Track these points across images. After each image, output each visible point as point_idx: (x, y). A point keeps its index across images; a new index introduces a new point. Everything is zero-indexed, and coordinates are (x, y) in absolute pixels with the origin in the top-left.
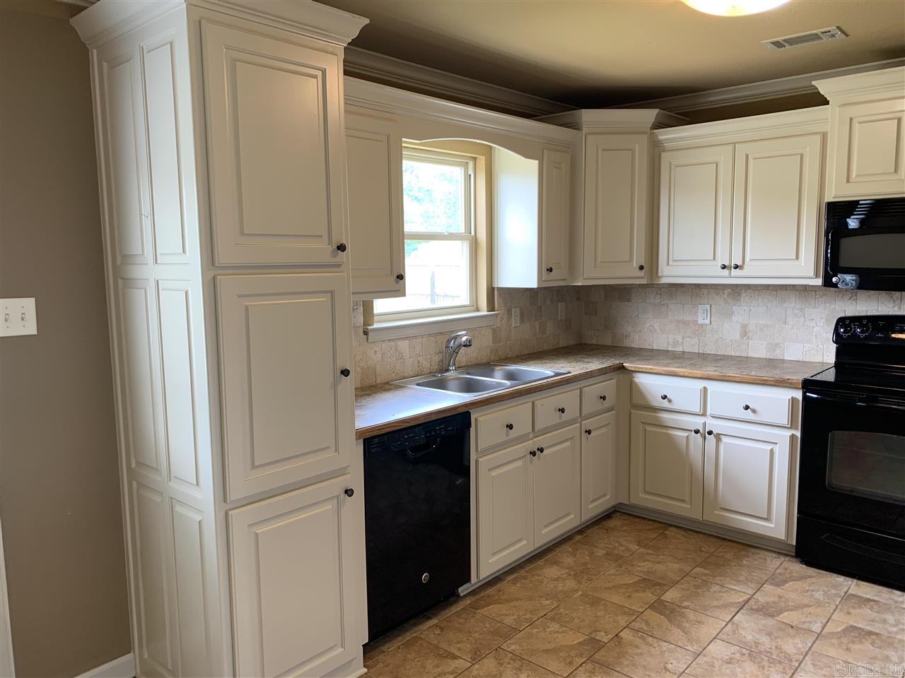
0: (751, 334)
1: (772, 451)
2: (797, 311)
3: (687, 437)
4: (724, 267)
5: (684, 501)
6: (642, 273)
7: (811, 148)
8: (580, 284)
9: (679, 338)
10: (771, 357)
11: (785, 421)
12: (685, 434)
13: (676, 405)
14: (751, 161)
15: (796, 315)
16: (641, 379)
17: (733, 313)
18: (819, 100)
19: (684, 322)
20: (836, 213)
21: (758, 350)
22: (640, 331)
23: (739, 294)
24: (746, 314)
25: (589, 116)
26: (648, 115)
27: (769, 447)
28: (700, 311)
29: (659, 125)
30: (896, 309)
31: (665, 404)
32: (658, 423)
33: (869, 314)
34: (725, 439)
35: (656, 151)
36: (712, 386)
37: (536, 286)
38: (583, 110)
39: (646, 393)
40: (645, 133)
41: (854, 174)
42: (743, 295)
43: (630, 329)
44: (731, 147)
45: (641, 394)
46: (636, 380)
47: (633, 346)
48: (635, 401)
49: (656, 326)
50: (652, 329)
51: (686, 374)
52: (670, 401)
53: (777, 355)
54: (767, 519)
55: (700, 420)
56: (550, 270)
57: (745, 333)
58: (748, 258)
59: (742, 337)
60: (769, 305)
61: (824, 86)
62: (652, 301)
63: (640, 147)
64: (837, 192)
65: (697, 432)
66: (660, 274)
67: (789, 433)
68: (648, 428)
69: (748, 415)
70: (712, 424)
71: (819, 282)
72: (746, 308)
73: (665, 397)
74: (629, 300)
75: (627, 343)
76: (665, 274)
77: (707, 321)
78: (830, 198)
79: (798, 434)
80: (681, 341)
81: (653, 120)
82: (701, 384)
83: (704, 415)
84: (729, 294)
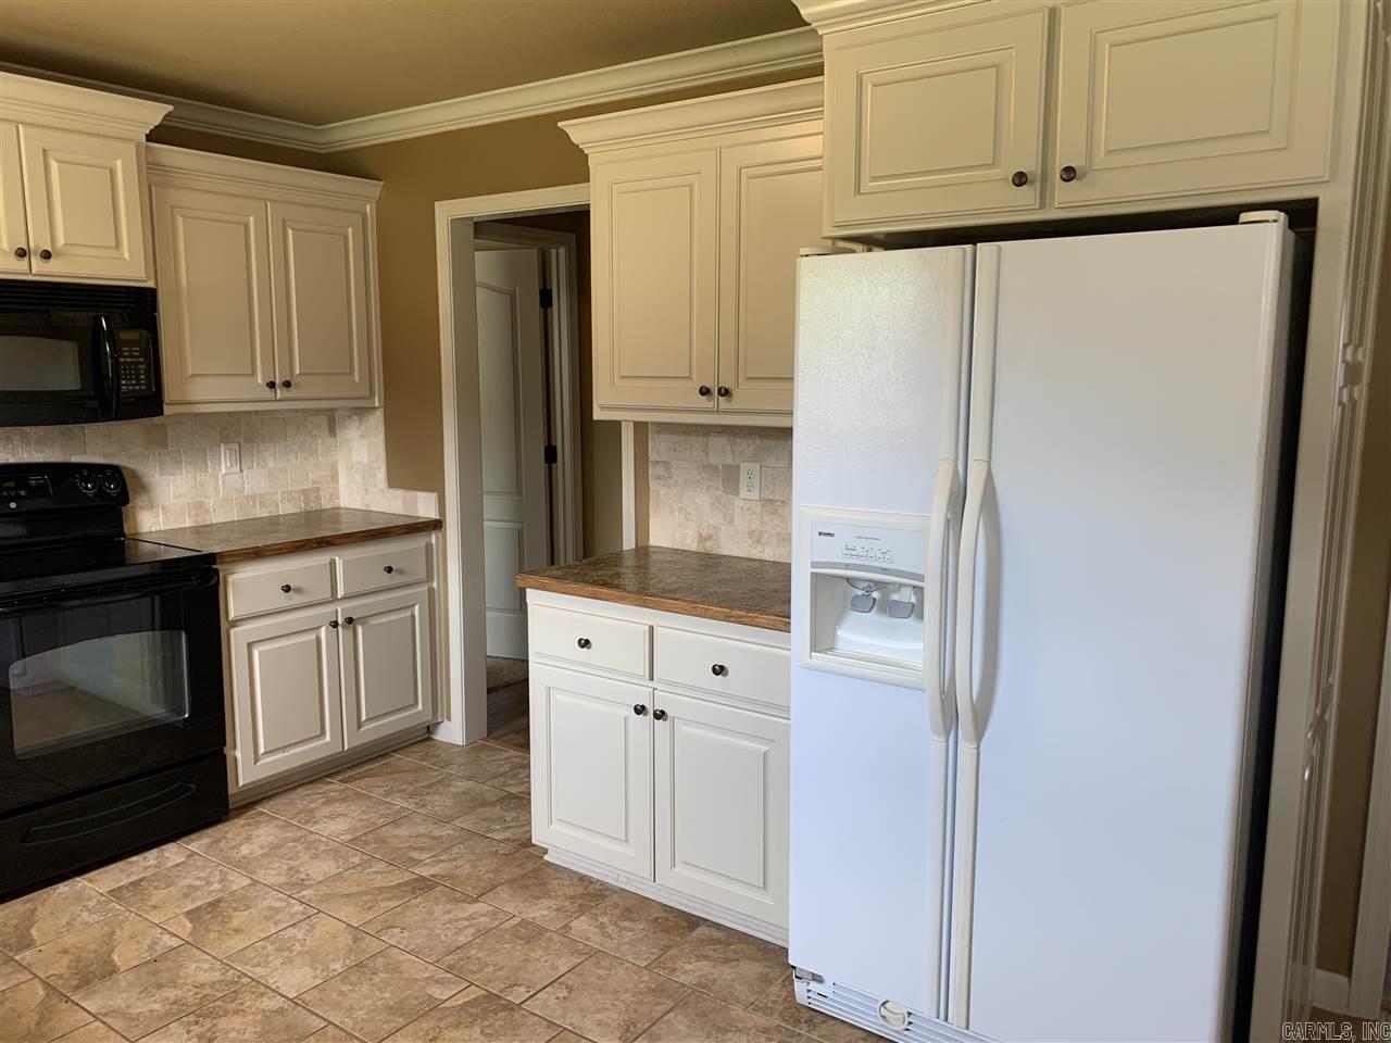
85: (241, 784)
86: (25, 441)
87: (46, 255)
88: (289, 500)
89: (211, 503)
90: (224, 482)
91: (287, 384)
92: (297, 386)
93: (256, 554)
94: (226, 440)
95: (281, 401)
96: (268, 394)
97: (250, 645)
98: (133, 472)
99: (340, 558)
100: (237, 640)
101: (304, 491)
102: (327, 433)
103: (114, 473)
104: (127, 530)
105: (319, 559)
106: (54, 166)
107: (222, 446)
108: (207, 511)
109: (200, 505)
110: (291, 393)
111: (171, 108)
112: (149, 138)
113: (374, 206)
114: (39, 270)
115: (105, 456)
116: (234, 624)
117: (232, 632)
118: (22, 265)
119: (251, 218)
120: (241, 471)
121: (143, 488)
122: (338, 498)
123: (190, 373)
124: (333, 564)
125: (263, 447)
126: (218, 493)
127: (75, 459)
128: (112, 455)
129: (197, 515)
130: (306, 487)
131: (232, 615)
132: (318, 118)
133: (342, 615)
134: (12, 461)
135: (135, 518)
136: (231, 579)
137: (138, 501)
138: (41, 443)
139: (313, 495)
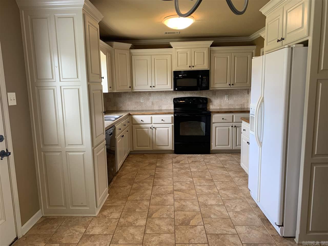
0: (154, 104)
1: (168, 130)
2: (164, 97)
3: (148, 130)
4: (151, 87)
5: (148, 146)
6: (130, 89)
7: (169, 58)
8: (116, 92)
9: (136, 106)
10: (159, 109)
11: (170, 122)
12: (147, 129)
13: (145, 122)
14: (155, 60)
15: (164, 98)
16: (135, 117)
17: (149, 99)
18: (170, 47)
19: (137, 102)
20: (176, 74)
21: (156, 108)
22: (125, 106)
23: (151, 94)
24: (153, 99)
25: (115, 44)
26: (129, 45)
27: (167, 129)
28: (141, 99)
29: (131, 48)
30: (185, 96)
31: (142, 122)
32: (140, 127)
33: (179, 97)
34: (157, 129)
35: (131, 55)
36: (153, 116)
37: (108, 92)
38: (114, 42)
39: (136, 120)
40: (128, 50)
41: (179, 65)
42: (152, 94)
43: (122, 105)
44: (150, 56)
45: (135, 121)
46: (133, 117)
47: (123, 110)
48: (133, 123)
49: (129, 104)
50: (128, 105)
51: (147, 114)
52: (143, 121)
53: (160, 108)
54: (168, 146)
55: (151, 125)
56: (111, 87)
57: (153, 104)
58: (156, 84)
59: (152, 105)
60: (158, 96)
61: (172, 44)
62: (128, 97)
63: (128, 54)
64: (176, 69)
65: (151, 128)
66: (134, 89)
67: (171, 125)
68: (137, 129)
69: (163, 122)
70: (154, 125)
71: (172, 90)
72: (153, 98)
73: (142, 120)
74: (121, 97)
75: (121, 109)
76: (135, 89)
77: (143, 102)
78: (174, 70)
79: (173, 125)
80: (136, 107)
81: (130, 47)
82: (151, 116)
83: (152, 124)
84: (148, 94)
85: (213, 149)
86: (194, 93)
87: (193, 67)
88: (238, 106)
89: (223, 105)
90: (225, 101)
91: (233, 85)
92: (235, 85)
93: (218, 112)
94: (226, 94)
95: (232, 87)
96: (229, 86)
97: (216, 127)
98: (210, 99)
99: (235, 115)
100: (213, 126)
101: (241, 104)
102: (247, 94)
103: (206, 99)
104: (208, 108)
105: (231, 115)
106: (196, 53)
107: (226, 95)
108: (222, 106)
109: (220, 105)
110: (234, 86)
111: (213, 41)
112: (210, 46)
113: (255, 50)
114: (193, 69)
115: (206, 96)
116: (214, 123)
117: (213, 124)
118: (190, 68)
119: (229, 56)
120: (229, 100)
121: (211, 101)
122: (248, 106)
123: (215, 83)
124: (233, 116)
125: (233, 96)
126: (224, 103)
127: (201, 97)
128: (207, 96)
129: (220, 107)
130: (242, 103)
131: (213, 122)
132: (248, 35)
133: (234, 125)
134: (192, 96)
135: (209, 106)
136: (213, 116)
137: (211, 104)
138: (197, 94)
139: (243, 105)
